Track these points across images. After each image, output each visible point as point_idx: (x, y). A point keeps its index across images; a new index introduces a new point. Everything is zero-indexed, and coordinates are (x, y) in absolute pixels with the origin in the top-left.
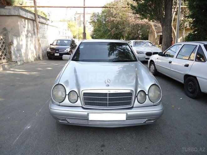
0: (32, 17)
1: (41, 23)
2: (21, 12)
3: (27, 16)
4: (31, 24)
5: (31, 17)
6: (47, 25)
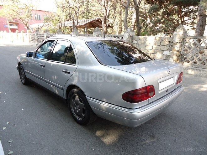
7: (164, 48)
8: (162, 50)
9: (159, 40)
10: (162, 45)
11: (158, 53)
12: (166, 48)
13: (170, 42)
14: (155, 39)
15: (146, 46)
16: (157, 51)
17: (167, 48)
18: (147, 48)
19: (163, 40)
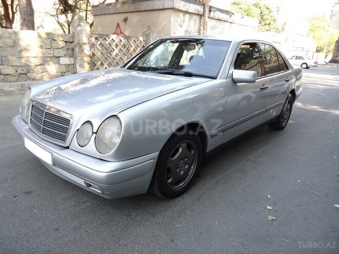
0: (198, 11)
1: (217, 19)
2: (176, 3)
3: (188, 8)
4: (195, 21)
5: (196, 10)
6: (231, 23)
7: (59, 53)
8: (57, 57)
9: (48, 38)
10: (55, 47)
11: (50, 63)
12: (62, 53)
13: (66, 42)
14: (40, 36)
15: (21, 51)
16: (48, 59)
17: (65, 52)
18: (25, 54)
19: (55, 39)
